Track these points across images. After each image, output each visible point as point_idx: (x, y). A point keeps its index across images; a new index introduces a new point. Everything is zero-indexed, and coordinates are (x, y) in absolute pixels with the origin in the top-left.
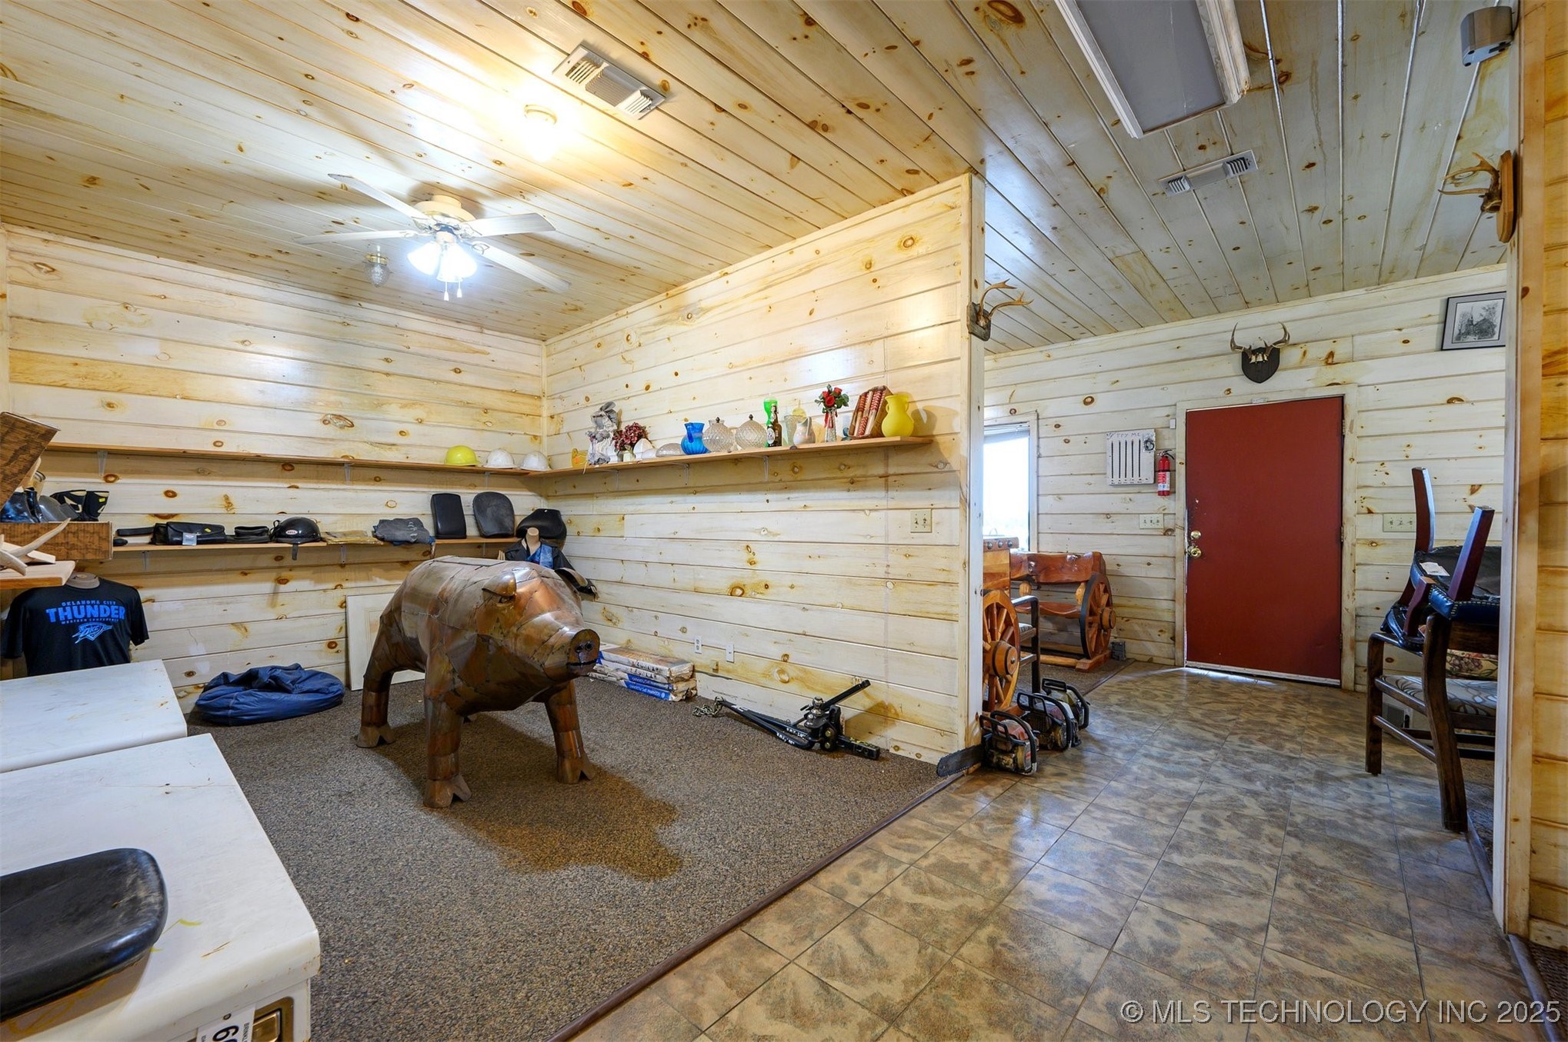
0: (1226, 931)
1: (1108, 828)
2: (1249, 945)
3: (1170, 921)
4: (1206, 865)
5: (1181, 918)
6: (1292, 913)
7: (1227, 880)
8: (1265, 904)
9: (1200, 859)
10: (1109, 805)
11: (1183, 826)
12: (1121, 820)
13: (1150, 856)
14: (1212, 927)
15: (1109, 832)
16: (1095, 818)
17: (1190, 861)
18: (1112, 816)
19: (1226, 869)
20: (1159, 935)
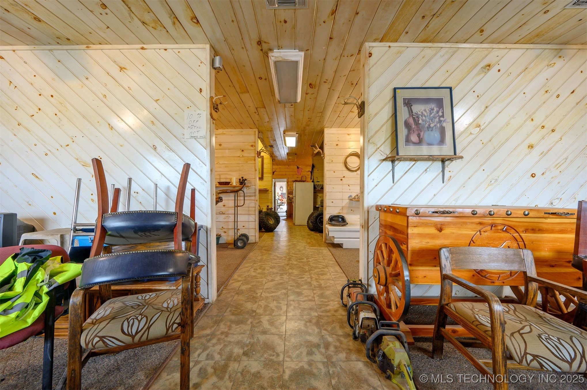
0: (272, 280)
1: (304, 294)
2: (269, 280)
3: (282, 279)
4: (278, 292)
5: (280, 280)
6: (260, 287)
7: (273, 290)
8: (265, 287)
9: (279, 293)
10: (310, 302)
11: (286, 303)
12: (303, 298)
13: (290, 290)
14: (275, 280)
15: (303, 293)
16: (310, 296)
17: (281, 291)
18: (306, 299)
19: (273, 292)
20: (283, 276)
